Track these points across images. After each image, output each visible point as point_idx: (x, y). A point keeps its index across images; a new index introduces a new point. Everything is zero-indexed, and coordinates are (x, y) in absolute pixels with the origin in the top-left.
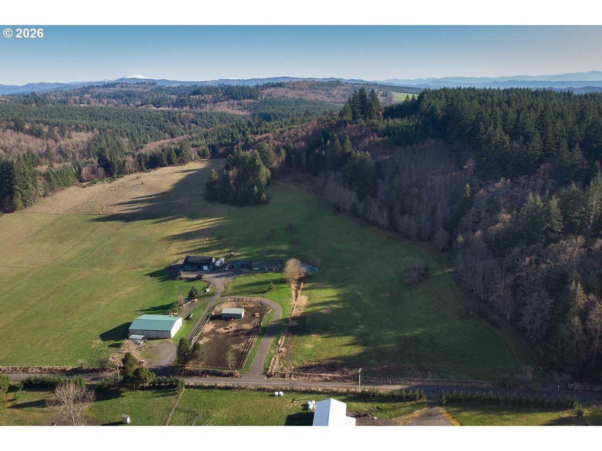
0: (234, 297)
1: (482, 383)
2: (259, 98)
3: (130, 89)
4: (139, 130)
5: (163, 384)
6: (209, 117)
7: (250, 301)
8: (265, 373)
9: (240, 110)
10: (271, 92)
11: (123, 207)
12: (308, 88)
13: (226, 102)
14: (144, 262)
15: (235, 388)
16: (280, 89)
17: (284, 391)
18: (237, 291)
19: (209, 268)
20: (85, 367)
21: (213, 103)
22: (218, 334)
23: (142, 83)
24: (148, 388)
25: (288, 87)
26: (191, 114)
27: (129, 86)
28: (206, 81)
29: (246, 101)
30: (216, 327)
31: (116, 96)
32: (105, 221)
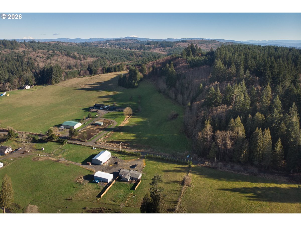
0: (104, 118)
1: (165, 154)
2: (174, 47)
3: (125, 42)
4: (117, 58)
5: (61, 141)
6: (148, 54)
7: (108, 121)
8: (95, 142)
9: (164, 52)
10: (180, 44)
11: (89, 86)
12: (198, 43)
13: (159, 48)
14: (84, 105)
15: (82, 145)
16: (185, 43)
17: (96, 148)
18: (106, 117)
19: (102, 109)
20: (42, 134)
21: (154, 49)
22: (90, 129)
23: (131, 39)
24: (56, 142)
25: (189, 43)
26: (140, 53)
27: (126, 40)
28: (162, 39)
29: (168, 48)
30: (91, 127)
31: (118, 44)
32: (80, 90)
